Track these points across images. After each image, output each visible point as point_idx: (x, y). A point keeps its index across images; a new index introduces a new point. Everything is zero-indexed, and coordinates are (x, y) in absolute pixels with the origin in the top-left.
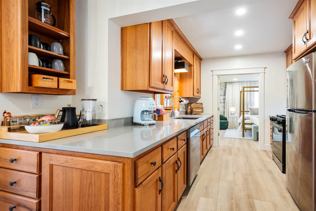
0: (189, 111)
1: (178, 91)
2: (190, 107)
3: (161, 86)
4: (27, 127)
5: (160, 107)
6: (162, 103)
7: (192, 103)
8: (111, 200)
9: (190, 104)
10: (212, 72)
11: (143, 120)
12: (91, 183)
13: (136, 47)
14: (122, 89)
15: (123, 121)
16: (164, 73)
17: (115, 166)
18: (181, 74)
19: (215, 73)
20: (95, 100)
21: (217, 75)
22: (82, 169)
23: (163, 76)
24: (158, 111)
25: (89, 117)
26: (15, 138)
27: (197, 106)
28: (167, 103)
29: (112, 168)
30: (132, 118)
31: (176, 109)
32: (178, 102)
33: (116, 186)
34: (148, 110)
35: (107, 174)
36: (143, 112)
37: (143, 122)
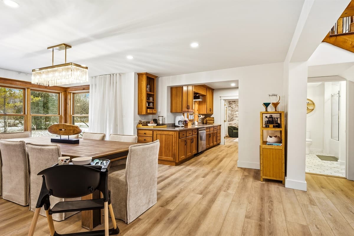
0: (205, 122)
1: (198, 110)
2: (205, 120)
3: (187, 110)
4: (148, 124)
5: (186, 119)
6: (188, 117)
7: (207, 118)
8: (173, 141)
9: (205, 118)
10: (220, 98)
11: (179, 124)
12: (168, 138)
13: (177, 95)
14: (171, 112)
15: (171, 125)
16: (188, 105)
17: (175, 133)
18: (199, 101)
19: (222, 98)
20: (163, 116)
21: (224, 100)
22: (165, 135)
23: (188, 106)
24: (185, 121)
25: (161, 123)
26: (145, 127)
27: (210, 119)
28: (191, 117)
29: (174, 134)
30: (175, 124)
31: (196, 121)
32: (198, 117)
33: (175, 138)
34: (181, 120)
35: (172, 135)
36: (179, 121)
37: (179, 126)
